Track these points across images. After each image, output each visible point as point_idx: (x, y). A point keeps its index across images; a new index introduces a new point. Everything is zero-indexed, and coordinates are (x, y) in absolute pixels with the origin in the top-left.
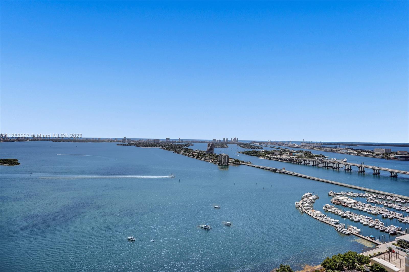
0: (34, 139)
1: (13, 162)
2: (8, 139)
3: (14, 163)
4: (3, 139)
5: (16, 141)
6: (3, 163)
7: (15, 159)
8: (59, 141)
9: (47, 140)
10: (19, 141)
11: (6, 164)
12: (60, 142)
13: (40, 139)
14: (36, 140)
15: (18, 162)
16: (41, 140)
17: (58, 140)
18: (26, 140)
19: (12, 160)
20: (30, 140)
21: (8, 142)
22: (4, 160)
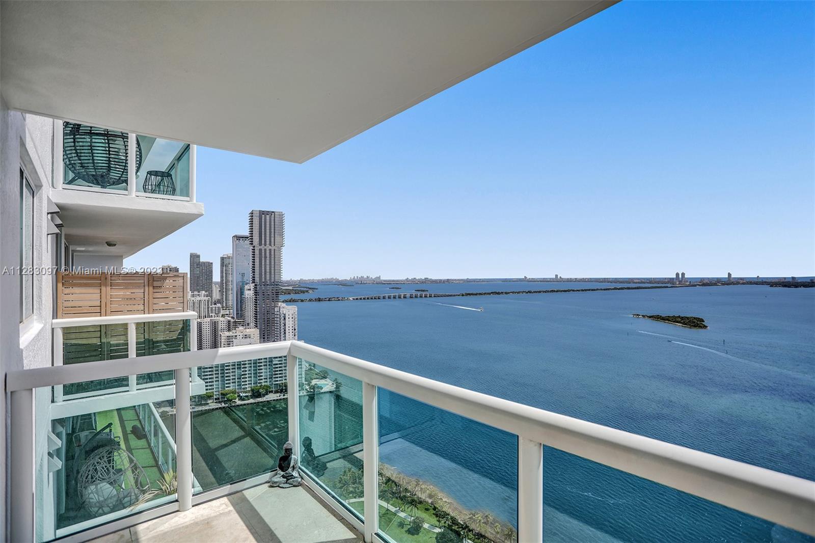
0: (729, 282)
1: (696, 323)
2: (687, 282)
3: (698, 324)
4: (679, 281)
5: (699, 285)
6: (681, 323)
7: (699, 318)
8: (785, 286)
9: (757, 284)
10: (704, 285)
11: (685, 324)
12: (789, 287)
13: (741, 281)
14: (733, 283)
15: (703, 323)
16: (743, 284)
17: (783, 282)
18: (715, 284)
19: (695, 318)
20: (723, 284)
21: (686, 286)
22: (683, 317)
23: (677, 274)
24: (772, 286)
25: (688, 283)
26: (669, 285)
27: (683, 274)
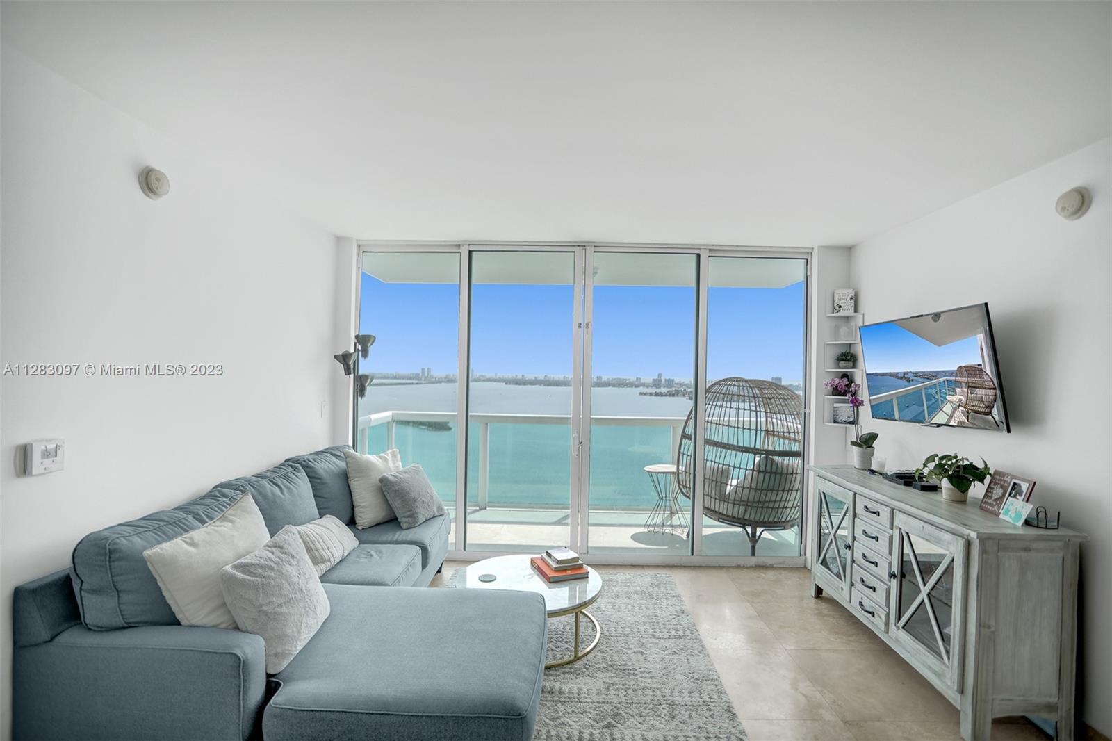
23: (423, 370)
24: (506, 383)
25: (434, 380)
26: (415, 382)
27: (429, 370)
